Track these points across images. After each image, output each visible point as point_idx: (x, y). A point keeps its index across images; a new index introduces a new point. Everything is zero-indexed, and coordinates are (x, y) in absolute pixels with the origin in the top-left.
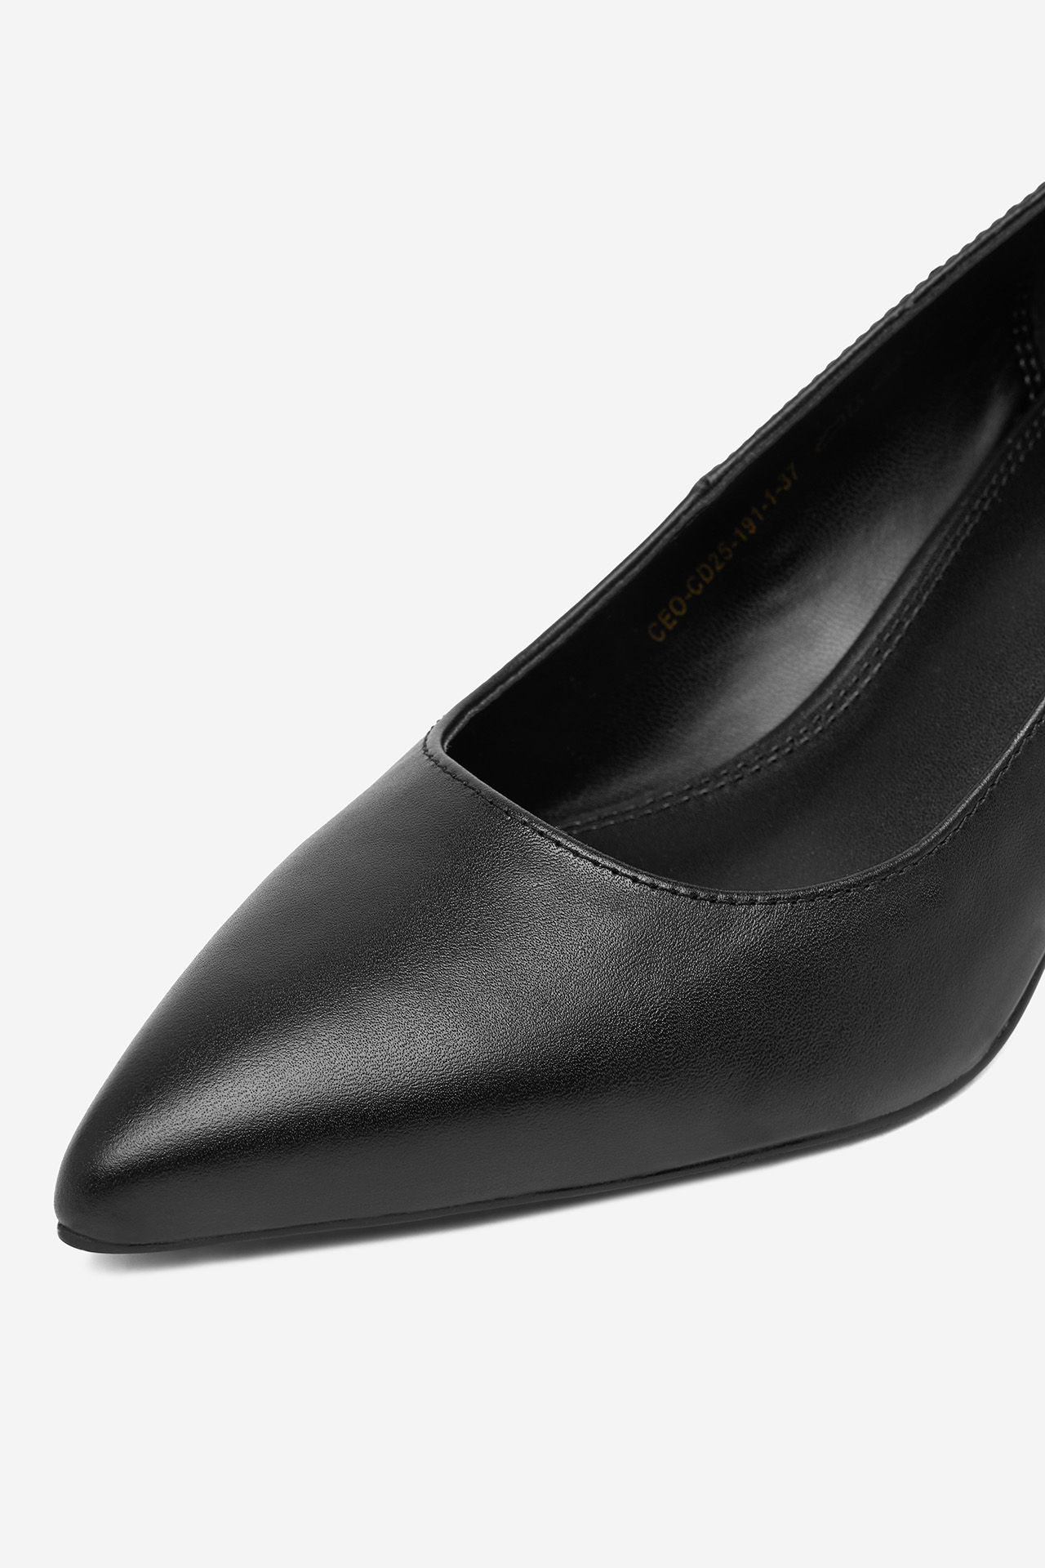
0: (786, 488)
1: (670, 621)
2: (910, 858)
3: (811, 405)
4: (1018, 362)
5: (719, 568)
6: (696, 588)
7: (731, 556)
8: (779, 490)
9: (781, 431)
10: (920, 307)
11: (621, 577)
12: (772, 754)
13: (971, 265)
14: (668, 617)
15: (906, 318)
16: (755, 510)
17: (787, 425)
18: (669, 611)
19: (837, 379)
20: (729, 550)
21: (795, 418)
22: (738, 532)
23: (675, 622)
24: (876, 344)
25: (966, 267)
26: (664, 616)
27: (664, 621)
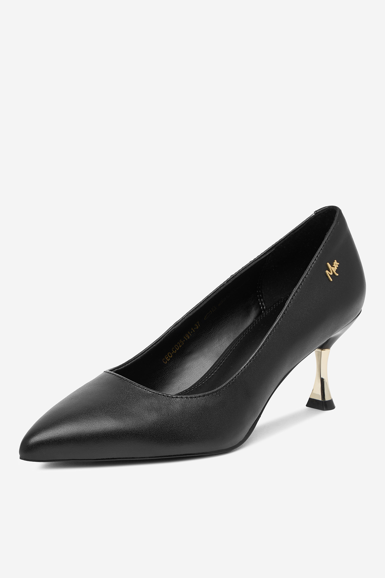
0: (197, 328)
1: (168, 359)
2: (216, 391)
3: (201, 306)
4: (259, 304)
5: (180, 346)
6: (175, 351)
7: (183, 344)
8: (195, 328)
9: (194, 312)
10: (228, 284)
11: (154, 344)
12: (192, 389)
13: (241, 274)
14: (167, 357)
15: (224, 286)
16: (189, 333)
17: (195, 311)
18: (168, 356)
19: (208, 300)
20: (183, 342)
21: (197, 309)
22: (185, 337)
23: (169, 359)
24: (217, 292)
25: (239, 274)
26: (166, 357)
27: (166, 358)
